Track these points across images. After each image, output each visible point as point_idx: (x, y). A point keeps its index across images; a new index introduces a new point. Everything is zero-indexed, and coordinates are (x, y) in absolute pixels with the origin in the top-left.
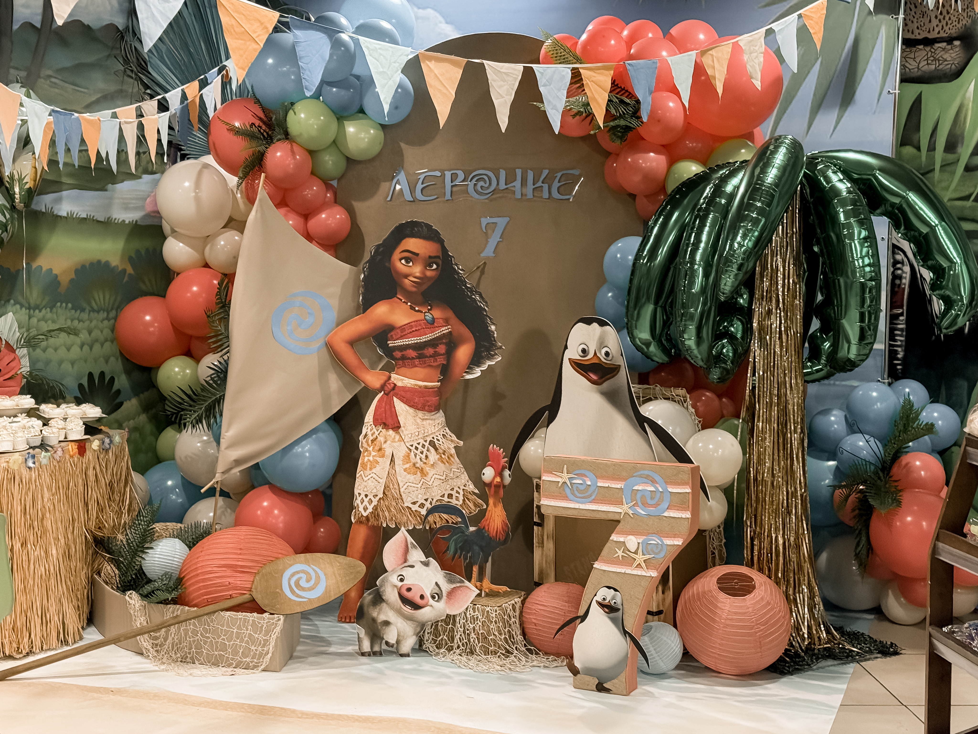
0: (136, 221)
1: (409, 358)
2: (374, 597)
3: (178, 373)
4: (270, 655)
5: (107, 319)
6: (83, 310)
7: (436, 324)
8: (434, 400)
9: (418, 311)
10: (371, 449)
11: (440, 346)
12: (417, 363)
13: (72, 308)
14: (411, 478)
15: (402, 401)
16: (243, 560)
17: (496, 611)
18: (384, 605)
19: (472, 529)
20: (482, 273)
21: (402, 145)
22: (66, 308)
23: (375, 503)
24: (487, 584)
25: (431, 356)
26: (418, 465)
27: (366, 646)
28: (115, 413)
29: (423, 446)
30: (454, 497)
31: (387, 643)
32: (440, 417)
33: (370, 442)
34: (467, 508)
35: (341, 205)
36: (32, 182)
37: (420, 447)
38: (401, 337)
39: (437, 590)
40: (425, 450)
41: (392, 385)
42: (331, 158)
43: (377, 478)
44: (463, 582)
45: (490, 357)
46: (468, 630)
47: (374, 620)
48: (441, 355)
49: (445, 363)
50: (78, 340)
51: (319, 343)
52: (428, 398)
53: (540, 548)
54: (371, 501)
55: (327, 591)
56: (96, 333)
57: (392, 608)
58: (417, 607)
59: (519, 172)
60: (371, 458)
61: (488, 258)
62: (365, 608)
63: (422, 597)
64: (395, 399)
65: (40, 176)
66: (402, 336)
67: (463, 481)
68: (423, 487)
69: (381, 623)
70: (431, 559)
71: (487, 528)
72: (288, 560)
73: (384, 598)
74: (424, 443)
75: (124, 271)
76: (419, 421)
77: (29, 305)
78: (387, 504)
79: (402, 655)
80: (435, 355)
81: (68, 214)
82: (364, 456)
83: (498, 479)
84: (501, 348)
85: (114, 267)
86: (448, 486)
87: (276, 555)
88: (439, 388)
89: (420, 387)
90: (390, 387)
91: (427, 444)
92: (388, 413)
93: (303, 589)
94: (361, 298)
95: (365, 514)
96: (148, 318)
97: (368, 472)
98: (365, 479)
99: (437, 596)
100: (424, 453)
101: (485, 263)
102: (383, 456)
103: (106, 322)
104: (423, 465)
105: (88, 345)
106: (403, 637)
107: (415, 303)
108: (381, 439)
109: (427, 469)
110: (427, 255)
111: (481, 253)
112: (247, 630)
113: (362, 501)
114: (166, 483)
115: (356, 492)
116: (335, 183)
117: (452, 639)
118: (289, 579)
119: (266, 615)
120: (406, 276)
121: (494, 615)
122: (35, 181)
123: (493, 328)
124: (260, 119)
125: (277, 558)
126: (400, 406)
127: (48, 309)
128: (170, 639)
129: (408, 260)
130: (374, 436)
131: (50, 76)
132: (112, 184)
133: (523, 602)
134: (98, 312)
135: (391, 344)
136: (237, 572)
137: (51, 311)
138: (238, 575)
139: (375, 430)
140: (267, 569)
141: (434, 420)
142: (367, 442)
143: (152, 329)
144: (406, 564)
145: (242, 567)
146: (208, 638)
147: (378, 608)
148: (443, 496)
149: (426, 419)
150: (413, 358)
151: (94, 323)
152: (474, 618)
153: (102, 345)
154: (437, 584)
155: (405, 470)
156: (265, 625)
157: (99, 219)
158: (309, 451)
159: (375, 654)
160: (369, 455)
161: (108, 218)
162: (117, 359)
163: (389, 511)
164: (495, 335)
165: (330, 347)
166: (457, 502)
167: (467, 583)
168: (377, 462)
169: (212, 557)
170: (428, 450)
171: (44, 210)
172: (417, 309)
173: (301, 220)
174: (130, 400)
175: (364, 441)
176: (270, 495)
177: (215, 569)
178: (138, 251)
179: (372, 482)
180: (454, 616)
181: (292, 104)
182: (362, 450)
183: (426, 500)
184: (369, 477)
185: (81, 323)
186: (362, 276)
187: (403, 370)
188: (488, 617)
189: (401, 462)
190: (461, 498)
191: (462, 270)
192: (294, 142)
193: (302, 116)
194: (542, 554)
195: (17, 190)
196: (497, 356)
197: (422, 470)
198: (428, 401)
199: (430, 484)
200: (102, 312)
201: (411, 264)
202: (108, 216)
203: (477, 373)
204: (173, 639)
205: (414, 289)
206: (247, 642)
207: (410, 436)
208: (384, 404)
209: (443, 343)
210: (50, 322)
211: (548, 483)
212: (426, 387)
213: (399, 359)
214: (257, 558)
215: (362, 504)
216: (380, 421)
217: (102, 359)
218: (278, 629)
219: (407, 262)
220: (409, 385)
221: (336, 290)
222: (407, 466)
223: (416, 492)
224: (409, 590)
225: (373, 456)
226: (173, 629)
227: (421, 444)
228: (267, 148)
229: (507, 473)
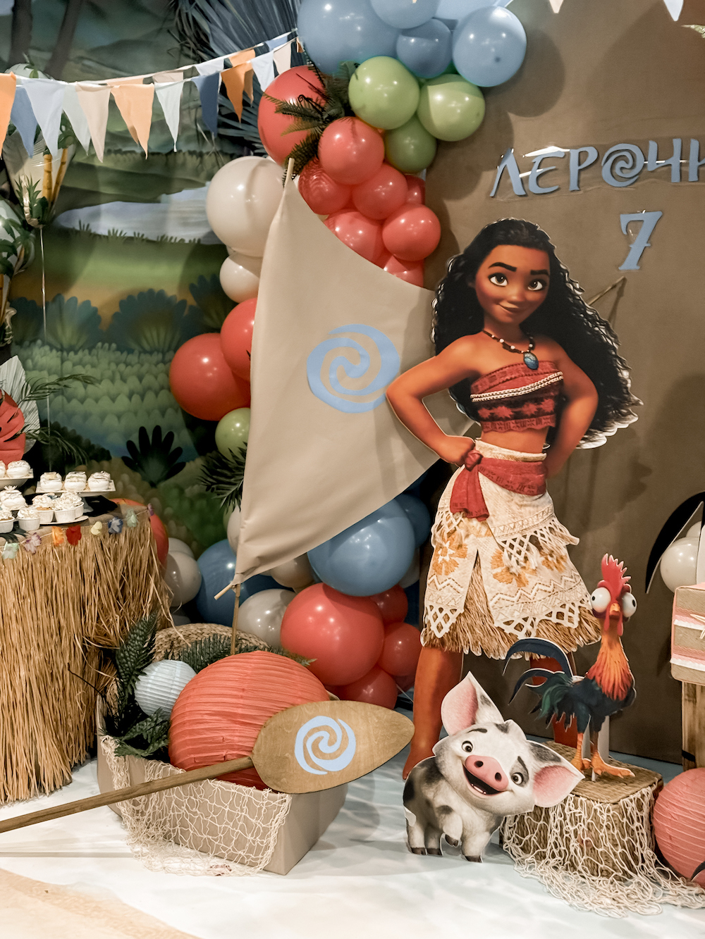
0: (199, 240)
1: (501, 419)
2: (427, 771)
3: (239, 430)
4: (270, 851)
5: (164, 362)
6: (130, 351)
7: (540, 370)
8: (537, 478)
9: (515, 351)
10: (447, 545)
11: (546, 401)
12: (512, 425)
13: (118, 349)
14: (503, 587)
15: (491, 479)
16: (244, 706)
17: (609, 811)
18: (443, 783)
19: (576, 679)
20: (620, 294)
21: (512, 116)
22: (109, 349)
23: (453, 620)
24: (601, 763)
25: (532, 416)
26: (513, 570)
27: (418, 840)
28: (175, 477)
29: (521, 543)
30: (566, 617)
31: (447, 838)
32: (546, 503)
33: (445, 535)
34: (586, 634)
35: (430, 207)
36: (46, 191)
37: (516, 544)
38: (490, 389)
39: (519, 769)
40: (523, 550)
41: (477, 456)
42: (413, 141)
43: (456, 587)
44: (558, 760)
45: (620, 417)
46: (567, 832)
47: (428, 803)
48: (548, 414)
49: (553, 425)
50: (126, 389)
51: (377, 396)
52: (527, 476)
53: (691, 703)
54: (447, 618)
55: (355, 761)
56: (148, 379)
57: (455, 788)
58: (490, 790)
59: (677, 143)
60: (447, 558)
61: (629, 272)
62: (416, 785)
63: (498, 776)
64: (481, 476)
65: (57, 183)
66: (491, 387)
67: (579, 595)
68: (520, 601)
69: (439, 808)
70: (511, 722)
71: (598, 679)
72: (306, 709)
73: (443, 772)
74: (523, 539)
75: (184, 302)
76: (515, 507)
77: (62, 345)
78: (469, 622)
79: (469, 859)
80: (539, 414)
81: (109, 232)
82: (438, 555)
83: (616, 608)
84: (637, 403)
85: (172, 297)
86: (558, 601)
87: (292, 700)
88: (545, 461)
89: (517, 460)
90: (472, 459)
91: (526, 541)
92: (471, 496)
93: (322, 756)
94: (433, 333)
95: (439, 635)
96: (206, 360)
97: (443, 577)
98: (439, 587)
99: (520, 777)
100: (523, 553)
101: (624, 280)
102: (464, 556)
103: (161, 366)
104: (520, 571)
105: (138, 393)
106: (471, 832)
107: (510, 339)
108: (461, 532)
109: (526, 575)
110: (528, 270)
111: (620, 265)
112: (242, 811)
113: (436, 618)
114: (224, 567)
115: (427, 604)
116: (423, 175)
117: (543, 841)
118: (306, 739)
119: (267, 791)
120: (498, 301)
121: (605, 817)
122: (50, 189)
123: (625, 374)
124: (318, 91)
125: (293, 705)
126: (488, 488)
127: (86, 351)
128: (150, 809)
129: (500, 277)
130: (452, 528)
131: (82, 58)
132: (168, 194)
133: (655, 795)
134: (151, 353)
135: (476, 398)
136: (235, 722)
137: (90, 354)
138: (238, 727)
139: (452, 519)
140: (279, 720)
141: (537, 506)
142: (441, 535)
143: (210, 374)
144: (475, 727)
145: (243, 716)
146: (195, 813)
147: (435, 786)
148: (550, 614)
149: (525, 506)
150: (507, 419)
151: (146, 366)
152: (575, 817)
153: (157, 394)
154: (520, 759)
155: (495, 576)
156: (264, 808)
157: (150, 238)
158: (369, 542)
159: (430, 852)
160: (445, 554)
161: (162, 237)
162: (176, 411)
163: (473, 632)
164: (629, 385)
165: (391, 402)
166: (570, 625)
167: (565, 762)
168: (456, 564)
169: (204, 699)
170: (528, 550)
171: (78, 228)
172: (513, 347)
173: (374, 228)
174: (193, 460)
175: (437, 534)
176: (323, 597)
177: (206, 717)
178: (201, 278)
179: (449, 591)
180: (547, 809)
181: (357, 65)
182: (434, 546)
183: (525, 619)
184: (445, 584)
185: (129, 367)
186: (435, 302)
187: (492, 435)
188: (595, 817)
189: (489, 566)
190: (576, 619)
191: (580, 290)
192: (358, 118)
193: (368, 80)
194: (694, 712)
195: (26, 201)
196: (629, 417)
197: (519, 577)
198: (528, 480)
199: (531, 596)
200: (156, 353)
201: (505, 283)
202: (161, 235)
203: (601, 440)
204: (154, 808)
205: (508, 320)
206: (242, 828)
207: (502, 528)
208: (465, 483)
209: (551, 397)
210: (88, 367)
211: (683, 631)
212: (525, 460)
213: (487, 420)
214: (265, 704)
215: (435, 620)
216: (459, 507)
217: (157, 412)
218: (282, 815)
219: (500, 280)
220: (500, 457)
221: (400, 322)
222: (499, 570)
223: (510, 607)
224: (479, 764)
225: (451, 555)
226: (154, 796)
227: (518, 541)
228: (323, 130)
229: (629, 598)
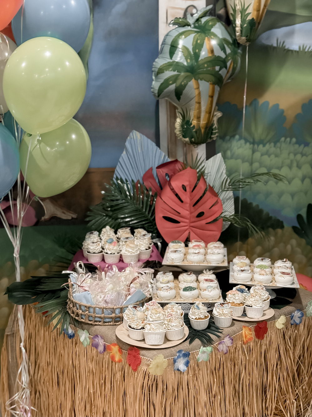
6: (306, 144)
13: (297, 143)
22: (290, 143)
50: (300, 174)
65: (265, 6)
77: (254, 139)
127: (272, 144)
137: (275, 146)
171: (275, 45)
195: (238, 22)
